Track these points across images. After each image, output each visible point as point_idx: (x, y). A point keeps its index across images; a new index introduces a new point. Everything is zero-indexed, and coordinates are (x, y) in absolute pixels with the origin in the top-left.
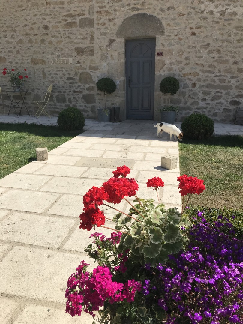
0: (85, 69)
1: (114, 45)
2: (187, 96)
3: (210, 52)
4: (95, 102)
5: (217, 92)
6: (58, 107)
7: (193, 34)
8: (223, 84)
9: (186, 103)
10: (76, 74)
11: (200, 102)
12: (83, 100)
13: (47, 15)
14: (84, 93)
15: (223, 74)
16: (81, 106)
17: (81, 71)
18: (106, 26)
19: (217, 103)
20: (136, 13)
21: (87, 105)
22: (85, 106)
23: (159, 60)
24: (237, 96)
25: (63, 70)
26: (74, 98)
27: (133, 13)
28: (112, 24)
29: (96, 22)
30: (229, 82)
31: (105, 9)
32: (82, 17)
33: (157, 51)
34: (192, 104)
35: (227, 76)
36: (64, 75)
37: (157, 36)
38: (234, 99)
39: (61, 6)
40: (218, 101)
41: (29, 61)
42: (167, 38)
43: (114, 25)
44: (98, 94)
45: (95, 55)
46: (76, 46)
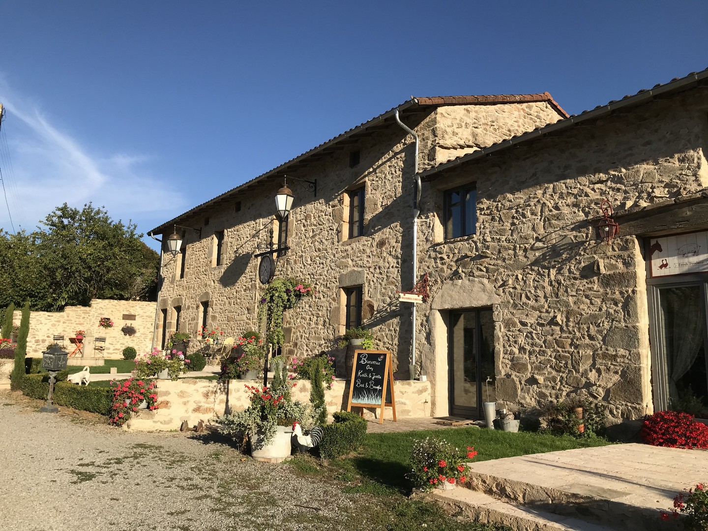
0: (250, 324)
8: (317, 335)
10: (245, 329)
13: (238, 283)
15: (316, 326)
24: (325, 347)
25: (241, 325)
30: (320, 333)
32: (253, 282)
35: (318, 328)
36: (241, 329)
39: (244, 275)
41: (227, 319)
45: (255, 312)
46: (248, 305)
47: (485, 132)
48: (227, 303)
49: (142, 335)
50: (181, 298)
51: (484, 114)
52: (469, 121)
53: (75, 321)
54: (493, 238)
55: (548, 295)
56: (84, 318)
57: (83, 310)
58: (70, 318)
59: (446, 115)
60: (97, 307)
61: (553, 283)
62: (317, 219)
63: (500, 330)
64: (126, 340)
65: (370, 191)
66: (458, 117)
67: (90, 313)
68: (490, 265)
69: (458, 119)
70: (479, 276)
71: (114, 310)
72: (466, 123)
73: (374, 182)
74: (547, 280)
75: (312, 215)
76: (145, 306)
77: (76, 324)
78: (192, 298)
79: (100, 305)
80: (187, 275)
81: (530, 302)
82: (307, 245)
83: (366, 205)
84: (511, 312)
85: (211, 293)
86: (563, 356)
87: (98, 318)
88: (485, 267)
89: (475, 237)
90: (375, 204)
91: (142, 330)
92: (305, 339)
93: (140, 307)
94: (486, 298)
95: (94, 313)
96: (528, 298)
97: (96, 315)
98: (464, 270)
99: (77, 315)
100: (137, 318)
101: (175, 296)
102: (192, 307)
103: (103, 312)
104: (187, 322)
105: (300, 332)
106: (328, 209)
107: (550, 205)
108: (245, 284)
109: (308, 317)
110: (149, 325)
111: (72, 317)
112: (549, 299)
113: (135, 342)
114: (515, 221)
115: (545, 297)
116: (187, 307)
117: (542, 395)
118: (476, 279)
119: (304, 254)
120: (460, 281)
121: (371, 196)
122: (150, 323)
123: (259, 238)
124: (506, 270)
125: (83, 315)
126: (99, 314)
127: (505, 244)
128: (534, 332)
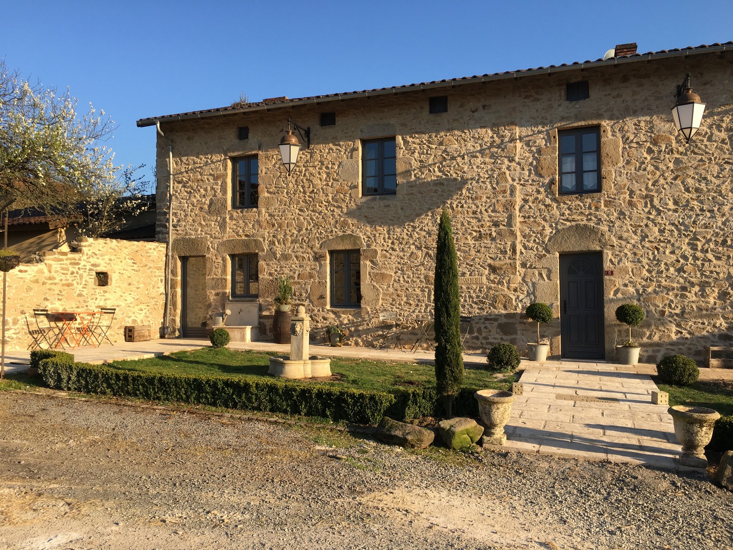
0: (501, 290)
2: (653, 327)
4: (516, 334)
5: (697, 322)
7: (655, 248)
8: (705, 312)
11: (673, 335)
12: (498, 330)
14: (500, 322)
16: (495, 339)
17: (496, 293)
18: (532, 238)
19: (699, 337)
20: (573, 224)
21: (505, 337)
22: (502, 339)
23: (609, 280)
25: (471, 290)
26: (486, 327)
27: (569, 224)
28: (539, 235)
29: (518, 233)
31: (532, 219)
32: (503, 228)
33: (605, 270)
36: (472, 297)
41: (423, 280)
42: (618, 253)
43: (544, 236)
44: (521, 323)
45: (517, 273)
46: (491, 261)
50: (255, 241)
53: (61, 280)
56: (72, 273)
57: (71, 259)
58: (53, 274)
60: (90, 253)
71: (113, 258)
80: (269, 205)
82: (662, 181)
87: (91, 273)
92: (670, 316)
95: (85, 263)
97: (88, 267)
99: (62, 269)
101: (232, 237)
103: (97, 262)
105: (656, 306)
109: (677, 286)
111: (55, 272)
116: (278, 256)
119: (654, 194)
122: (160, 279)
123: (511, 161)
125: (71, 269)
126: (93, 265)
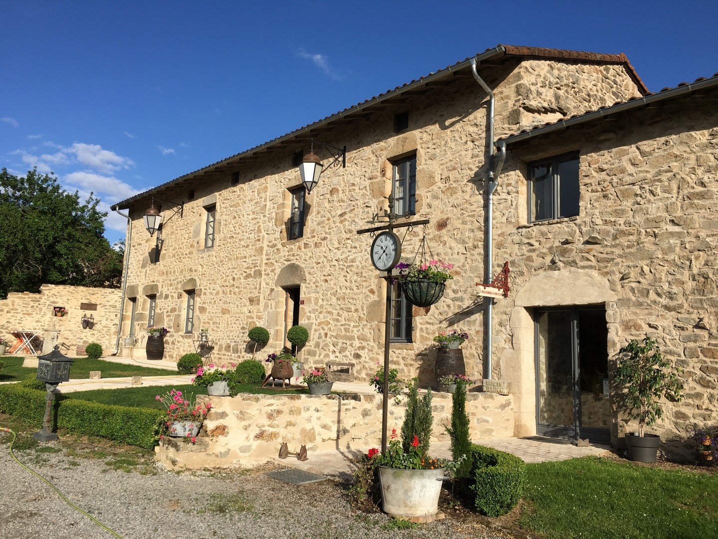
0: (253, 318)
1: (273, 293)
2: (321, 347)
3: (338, 299)
5: (343, 343)
6: (233, 358)
7: (326, 281)
8: (348, 334)
9: (320, 355)
10: (247, 324)
11: (330, 354)
13: (235, 268)
15: (347, 322)
17: (250, 320)
18: (269, 276)
19: (343, 356)
20: (289, 263)
23: (302, 308)
24: (359, 348)
25: (240, 319)
27: (287, 263)
28: (273, 273)
29: (263, 273)
30: (353, 331)
31: (270, 261)
32: (257, 268)
33: (301, 300)
34: (325, 357)
35: (349, 325)
36: (240, 324)
37: (302, 284)
38: (356, 352)
39: (244, 260)
40: (344, 354)
41: (220, 311)
42: (308, 286)
43: (275, 274)
45: (260, 304)
46: (250, 295)
47: (566, 95)
48: (221, 292)
49: (104, 328)
50: (156, 285)
51: (566, 73)
52: (552, 79)
53: (22, 311)
54: (606, 221)
55: (688, 293)
56: (32, 307)
57: (32, 298)
58: (16, 307)
59: (530, 70)
60: (49, 294)
61: (697, 277)
62: (347, 193)
63: (617, 334)
64: (84, 334)
65: (423, 161)
66: (542, 73)
67: (40, 301)
68: (602, 253)
69: (543, 76)
70: (583, 267)
71: (70, 298)
72: (550, 82)
73: (428, 150)
74: (686, 273)
75: (340, 189)
76: (108, 294)
77: (23, 314)
78: (171, 285)
79: (52, 292)
80: (164, 259)
81: (661, 300)
82: (333, 225)
83: (418, 177)
84: (633, 312)
85: (198, 280)
86: (712, 368)
87: (50, 307)
88: (594, 256)
89: (579, 220)
90: (431, 177)
91: (104, 322)
92: (330, 338)
93: (102, 295)
94: (596, 294)
95: (45, 301)
96: (658, 295)
97: (47, 304)
98: (561, 259)
99: (24, 304)
100: (98, 307)
101: (148, 283)
102: (172, 297)
103: (56, 300)
104: (165, 312)
105: (323, 329)
106: (364, 183)
107: (690, 181)
108: (245, 270)
109: (335, 312)
110: (113, 316)
111: (18, 305)
112: (690, 297)
113: (96, 336)
114: (639, 199)
115: (684, 294)
116: (164, 296)
117: (679, 415)
118: (580, 270)
119: (328, 236)
120: (557, 272)
121: (425, 167)
122: (114, 314)
123: (264, 216)
124: (624, 260)
125: (32, 304)
126: (51, 302)
127: (623, 227)
128: (668, 337)
